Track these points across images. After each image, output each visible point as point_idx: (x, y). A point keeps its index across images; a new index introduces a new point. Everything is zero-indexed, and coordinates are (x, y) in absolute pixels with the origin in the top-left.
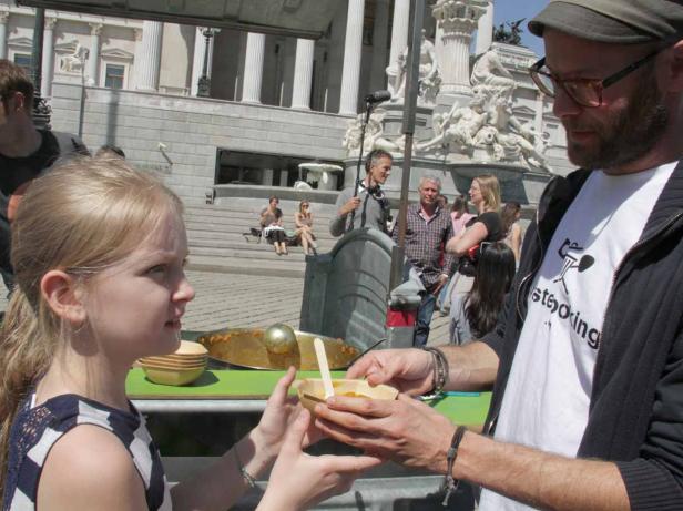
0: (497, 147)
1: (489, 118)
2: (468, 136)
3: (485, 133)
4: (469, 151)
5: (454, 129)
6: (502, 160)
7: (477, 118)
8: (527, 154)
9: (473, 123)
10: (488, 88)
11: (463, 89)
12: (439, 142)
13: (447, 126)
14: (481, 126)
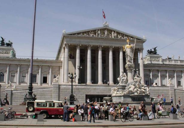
0: (138, 91)
1: (136, 87)
2: (132, 90)
3: (135, 89)
4: (133, 93)
5: (130, 89)
6: (139, 94)
7: (134, 87)
8: (144, 92)
9: (133, 88)
10: (137, 80)
11: (132, 81)
12: (127, 92)
13: (129, 89)
14: (135, 88)
